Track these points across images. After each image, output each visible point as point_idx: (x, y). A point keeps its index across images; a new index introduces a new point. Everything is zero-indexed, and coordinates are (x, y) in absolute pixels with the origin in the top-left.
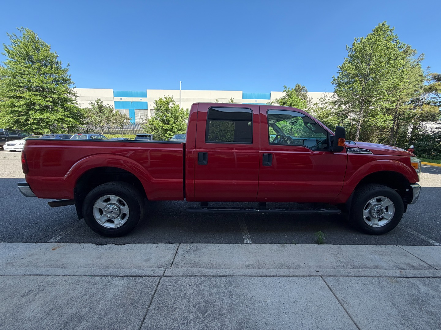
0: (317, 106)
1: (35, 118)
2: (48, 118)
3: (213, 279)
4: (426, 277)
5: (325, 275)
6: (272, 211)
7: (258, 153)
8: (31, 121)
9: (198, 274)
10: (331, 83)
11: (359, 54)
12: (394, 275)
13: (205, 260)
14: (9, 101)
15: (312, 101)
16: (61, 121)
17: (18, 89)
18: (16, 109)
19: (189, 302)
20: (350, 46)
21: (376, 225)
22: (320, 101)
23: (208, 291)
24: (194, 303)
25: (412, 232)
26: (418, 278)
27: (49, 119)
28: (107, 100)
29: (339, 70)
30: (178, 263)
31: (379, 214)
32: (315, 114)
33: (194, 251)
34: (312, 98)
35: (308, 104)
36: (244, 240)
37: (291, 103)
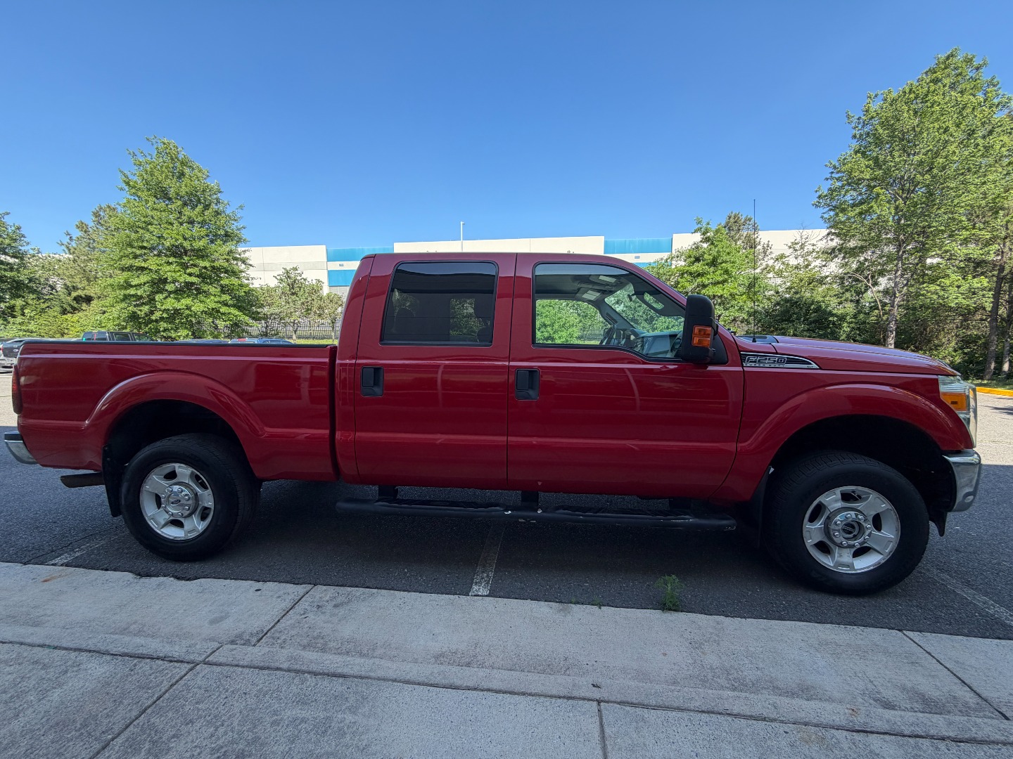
0: (783, 263)
1: (165, 309)
2: (188, 308)
3: (311, 681)
4: (932, 737)
5: (613, 699)
6: (545, 514)
7: (504, 367)
8: (157, 315)
9: (285, 666)
10: (813, 205)
11: (881, 131)
12: (826, 718)
13: (347, 630)
14: (121, 277)
15: (770, 251)
16: (213, 313)
17: (138, 252)
18: (132, 291)
19: (212, 736)
20: (856, 113)
21: (848, 566)
22: (791, 250)
23: (275, 713)
24: (220, 742)
25: (968, 594)
26: (904, 736)
27: (191, 311)
28: (315, 266)
29: (832, 173)
30: (280, 632)
31: (855, 536)
32: (779, 281)
33: (336, 606)
34: (770, 244)
35: (760, 257)
36: (474, 586)
37: (715, 257)
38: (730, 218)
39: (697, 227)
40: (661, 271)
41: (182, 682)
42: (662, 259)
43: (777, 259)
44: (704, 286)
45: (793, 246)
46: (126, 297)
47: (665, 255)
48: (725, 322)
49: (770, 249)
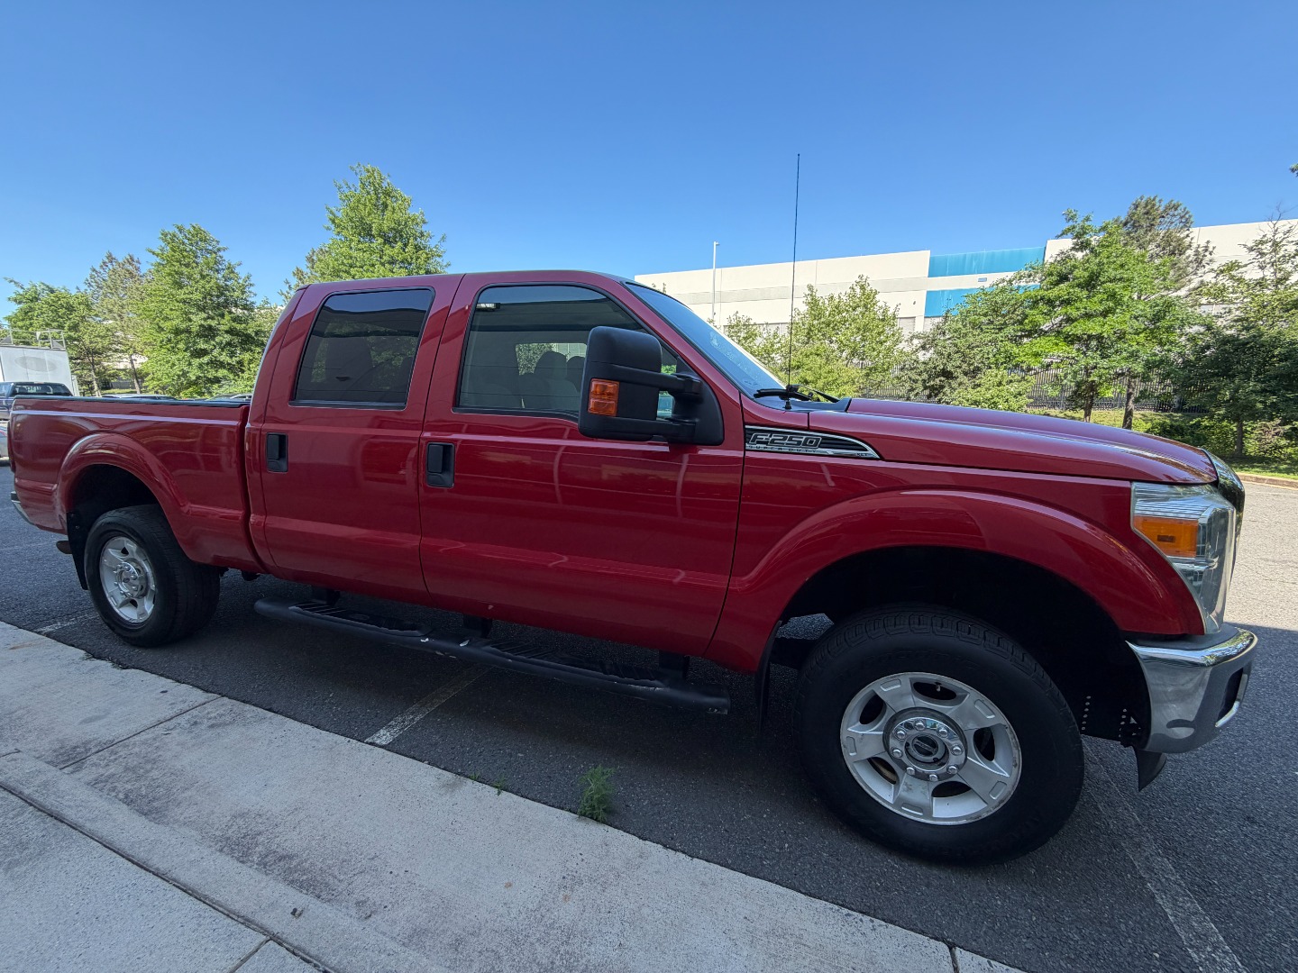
0: (1232, 277)
5: (292, 940)
6: (465, 648)
7: (414, 439)
13: (187, 759)
15: (1209, 257)
22: (1254, 254)
30: (126, 747)
31: (936, 760)
32: (1218, 309)
36: (382, 731)
37: (1093, 272)
38: (1136, 207)
39: (1067, 226)
43: (1222, 272)
44: (1069, 320)
45: (1256, 247)
48: (1100, 377)
49: (1211, 254)
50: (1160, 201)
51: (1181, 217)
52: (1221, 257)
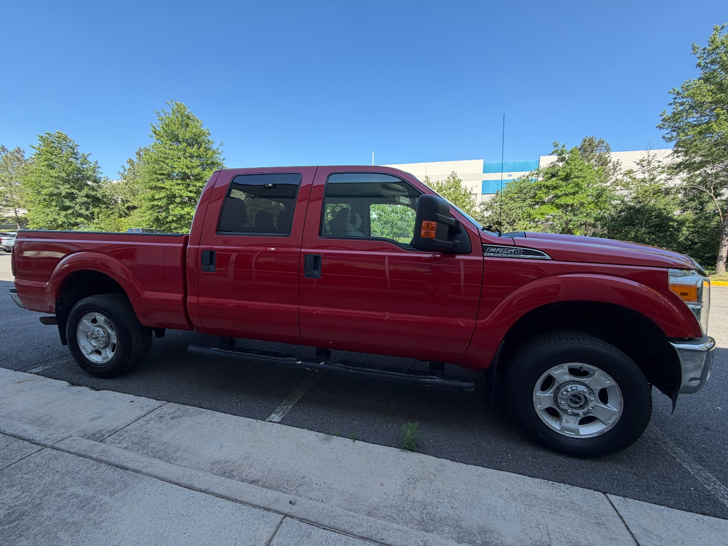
3: (103, 469)
5: (298, 515)
13: (167, 436)
15: (619, 167)
20: (702, 45)
21: (574, 431)
25: (695, 469)
29: (675, 98)
31: (581, 406)
32: (625, 192)
33: (172, 418)
34: (620, 161)
35: (611, 173)
36: (272, 415)
37: (568, 173)
38: (585, 141)
39: (554, 149)
40: (522, 186)
41: (27, 458)
42: (524, 176)
43: (626, 174)
44: (557, 197)
45: (640, 163)
46: (153, 206)
47: (527, 173)
48: (574, 225)
49: (620, 165)
50: (595, 139)
51: (606, 147)
52: (625, 168)
